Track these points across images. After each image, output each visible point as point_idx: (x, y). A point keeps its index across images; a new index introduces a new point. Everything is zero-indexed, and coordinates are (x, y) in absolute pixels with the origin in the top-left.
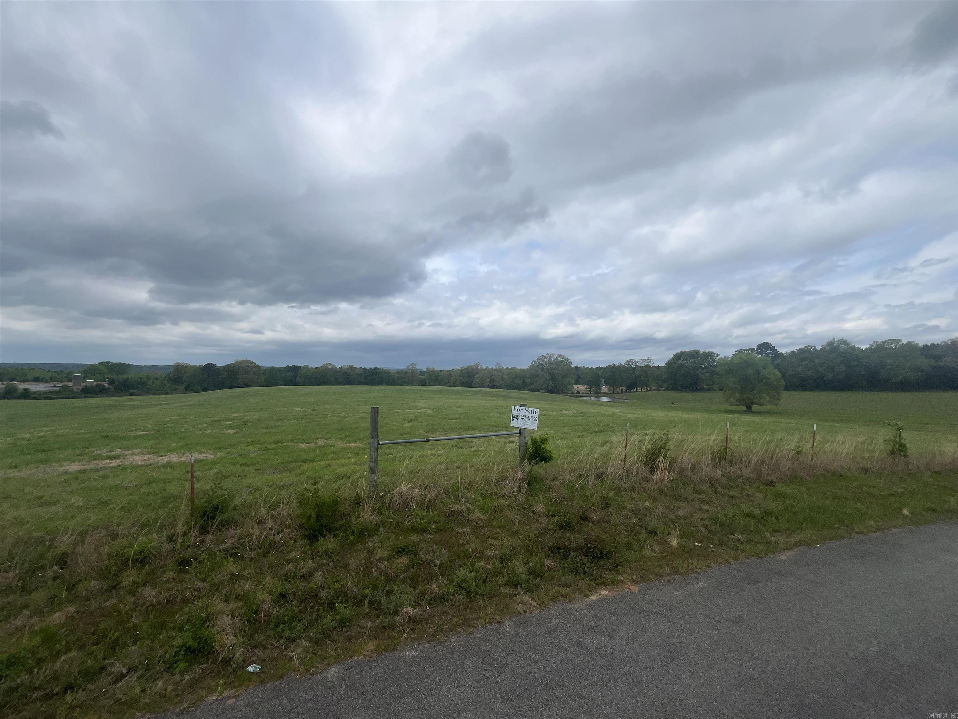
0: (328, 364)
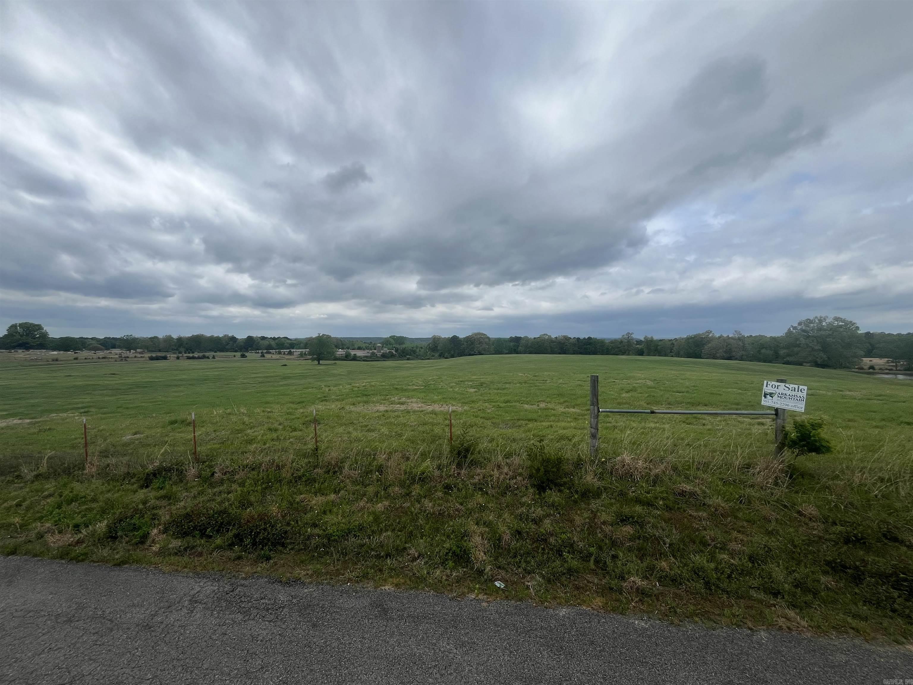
0: (544, 335)
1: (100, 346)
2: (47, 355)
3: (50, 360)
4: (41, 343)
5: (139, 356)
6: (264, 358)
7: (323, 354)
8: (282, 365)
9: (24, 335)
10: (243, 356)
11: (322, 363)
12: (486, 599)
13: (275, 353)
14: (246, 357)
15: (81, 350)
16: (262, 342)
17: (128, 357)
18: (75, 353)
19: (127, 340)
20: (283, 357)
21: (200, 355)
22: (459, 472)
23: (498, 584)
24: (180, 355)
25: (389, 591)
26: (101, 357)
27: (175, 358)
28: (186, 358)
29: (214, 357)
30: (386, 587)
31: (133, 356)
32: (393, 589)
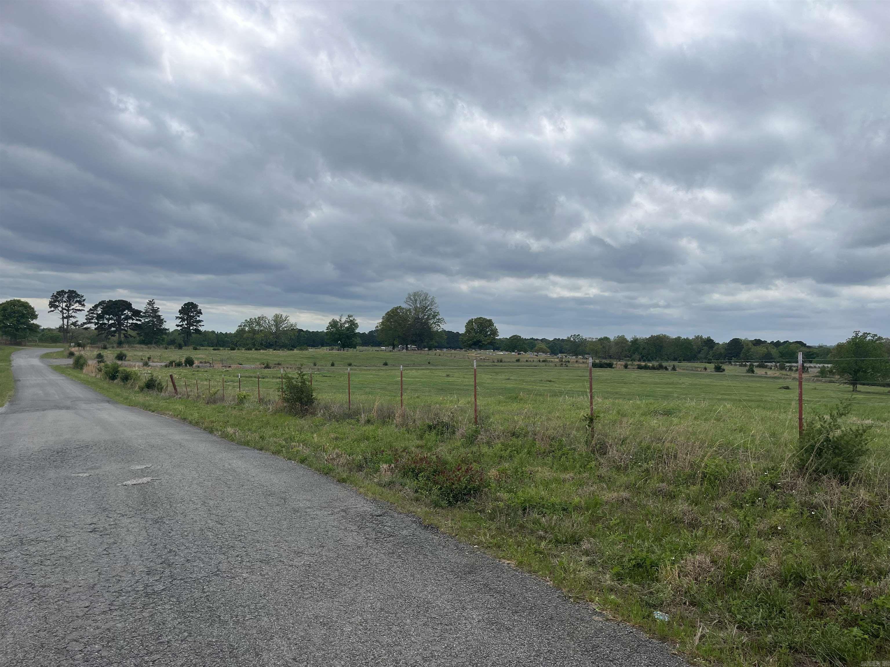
1: (548, 349)
2: (494, 355)
3: (496, 361)
4: (491, 342)
5: (581, 361)
6: (753, 374)
7: (865, 372)
8: (781, 386)
9: (478, 332)
10: (718, 369)
11: (862, 390)
12: (610, 617)
13: (773, 368)
14: (724, 370)
15: (525, 352)
16: (754, 349)
17: (569, 362)
18: (519, 354)
19: (574, 342)
20: (787, 375)
21: (656, 364)
22: (795, 481)
23: (658, 615)
24: (629, 363)
25: (505, 565)
26: (541, 360)
27: (623, 367)
28: (637, 367)
29: (674, 369)
30: (508, 562)
31: (575, 361)
32: (513, 565)
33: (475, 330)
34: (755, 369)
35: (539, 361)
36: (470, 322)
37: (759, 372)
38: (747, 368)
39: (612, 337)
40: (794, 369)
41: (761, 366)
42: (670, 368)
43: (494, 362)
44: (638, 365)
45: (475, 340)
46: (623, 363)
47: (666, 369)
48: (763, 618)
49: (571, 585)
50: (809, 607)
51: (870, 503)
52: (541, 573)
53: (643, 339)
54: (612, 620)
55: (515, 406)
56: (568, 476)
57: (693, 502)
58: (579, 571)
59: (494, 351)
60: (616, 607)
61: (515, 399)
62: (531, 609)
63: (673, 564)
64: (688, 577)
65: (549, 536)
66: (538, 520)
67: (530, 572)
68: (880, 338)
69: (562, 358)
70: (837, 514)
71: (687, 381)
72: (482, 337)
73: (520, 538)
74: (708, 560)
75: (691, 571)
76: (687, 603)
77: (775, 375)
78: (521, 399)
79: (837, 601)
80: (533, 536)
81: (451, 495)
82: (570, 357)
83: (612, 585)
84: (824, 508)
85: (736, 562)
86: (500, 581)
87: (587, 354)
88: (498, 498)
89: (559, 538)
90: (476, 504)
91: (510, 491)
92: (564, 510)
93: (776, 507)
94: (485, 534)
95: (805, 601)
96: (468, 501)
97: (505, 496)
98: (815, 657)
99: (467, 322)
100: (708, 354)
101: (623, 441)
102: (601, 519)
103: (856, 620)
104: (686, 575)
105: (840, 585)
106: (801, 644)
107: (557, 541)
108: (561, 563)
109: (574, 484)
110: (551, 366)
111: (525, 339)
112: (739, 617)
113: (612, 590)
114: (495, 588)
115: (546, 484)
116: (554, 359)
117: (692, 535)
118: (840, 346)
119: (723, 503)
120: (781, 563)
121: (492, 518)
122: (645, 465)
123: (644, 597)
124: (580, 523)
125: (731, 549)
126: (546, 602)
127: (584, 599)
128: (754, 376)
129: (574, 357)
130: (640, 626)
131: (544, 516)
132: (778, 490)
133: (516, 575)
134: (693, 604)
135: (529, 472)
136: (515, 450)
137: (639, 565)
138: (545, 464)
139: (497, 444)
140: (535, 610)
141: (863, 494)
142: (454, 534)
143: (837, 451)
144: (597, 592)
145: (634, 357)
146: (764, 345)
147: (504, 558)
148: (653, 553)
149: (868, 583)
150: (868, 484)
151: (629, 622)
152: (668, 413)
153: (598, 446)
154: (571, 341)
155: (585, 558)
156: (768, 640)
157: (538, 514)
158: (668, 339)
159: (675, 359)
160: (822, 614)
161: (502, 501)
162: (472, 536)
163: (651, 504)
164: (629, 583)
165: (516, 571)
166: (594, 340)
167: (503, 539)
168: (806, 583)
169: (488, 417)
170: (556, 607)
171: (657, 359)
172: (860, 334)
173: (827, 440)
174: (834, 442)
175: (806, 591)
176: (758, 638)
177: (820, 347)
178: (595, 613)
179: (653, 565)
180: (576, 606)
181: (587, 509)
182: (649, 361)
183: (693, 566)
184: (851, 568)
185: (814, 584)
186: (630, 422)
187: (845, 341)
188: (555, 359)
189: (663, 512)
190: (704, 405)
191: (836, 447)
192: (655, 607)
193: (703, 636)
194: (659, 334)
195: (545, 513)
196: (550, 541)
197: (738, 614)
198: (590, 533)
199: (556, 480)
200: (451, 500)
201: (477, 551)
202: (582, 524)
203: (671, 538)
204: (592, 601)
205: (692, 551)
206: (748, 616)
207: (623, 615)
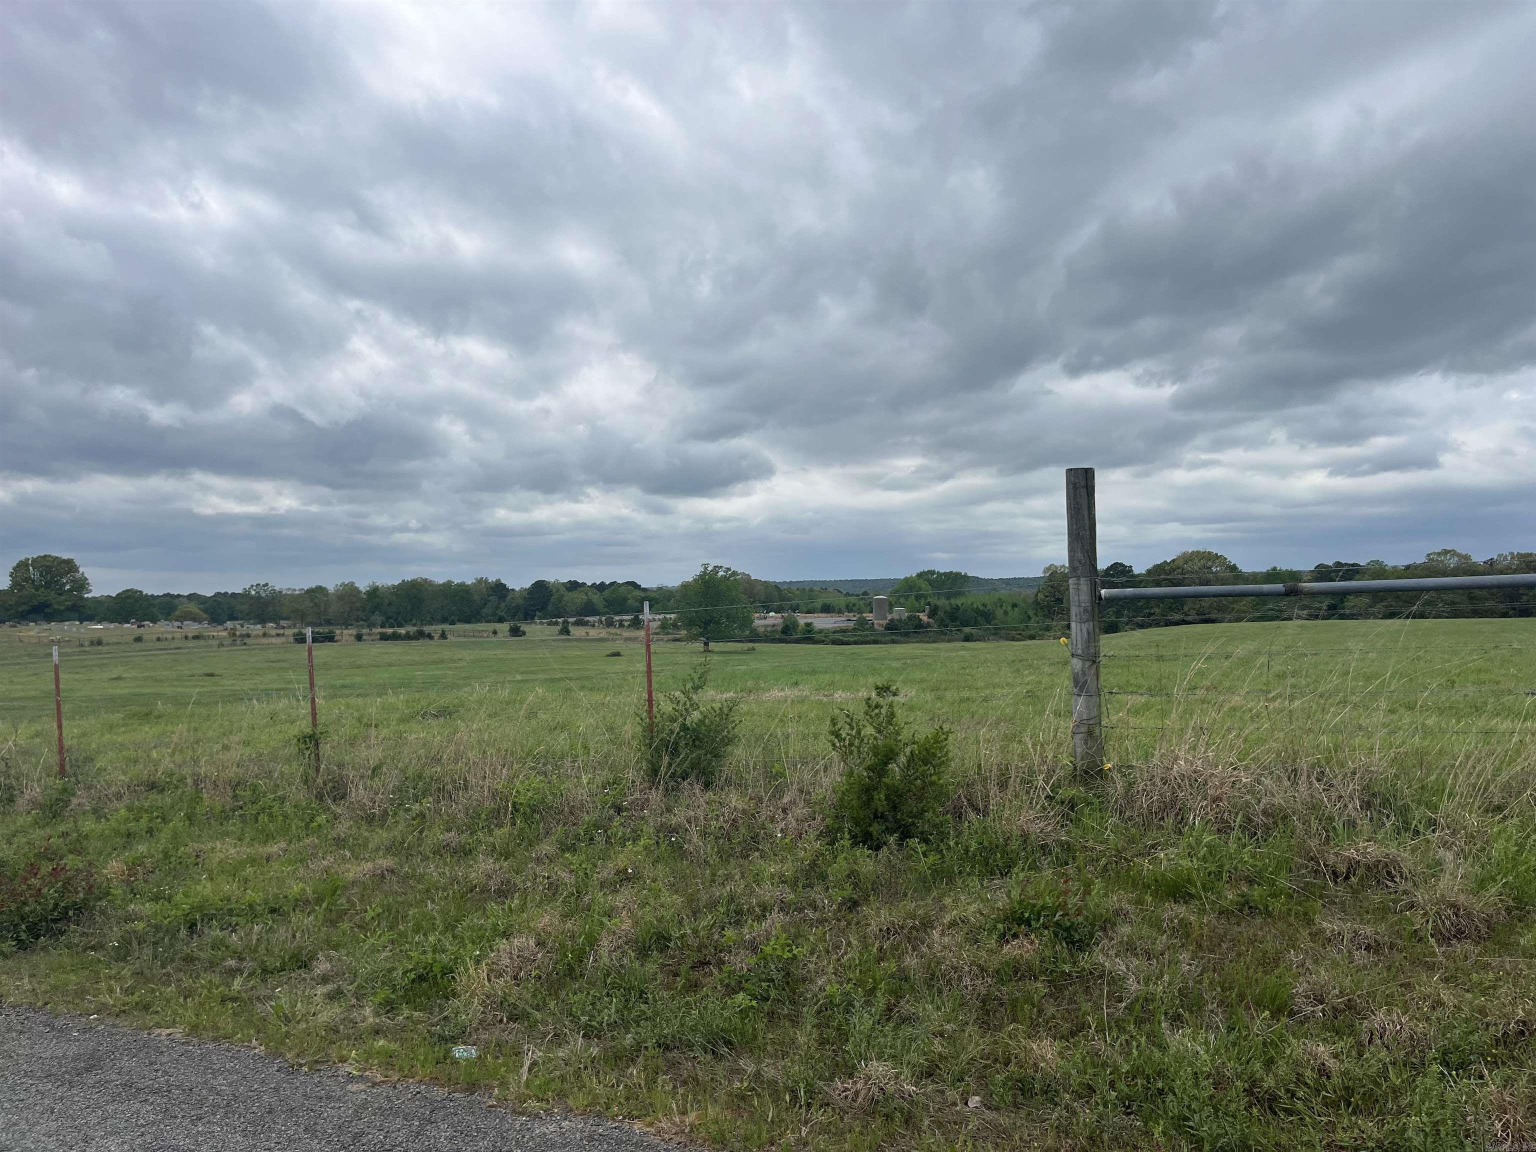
1: (201, 613)
2: (82, 630)
3: (87, 643)
4: (74, 605)
5: (274, 632)
6: (568, 637)
7: (718, 623)
8: (608, 652)
9: (42, 586)
10: (515, 632)
11: (716, 649)
12: (380, 1078)
13: (597, 624)
14: (524, 633)
15: (154, 620)
16: (569, 596)
17: (248, 636)
18: (139, 627)
19: (258, 597)
20: (617, 635)
21: (412, 629)
22: (646, 796)
23: (460, 1051)
24: (365, 631)
25: (163, 1038)
26: (190, 635)
27: (353, 638)
28: (378, 637)
29: (443, 636)
30: (168, 1031)
31: (261, 633)
32: (179, 1035)
33: (33, 581)
34: (571, 628)
35: (186, 638)
36: (22, 566)
37: (577, 632)
38: (559, 628)
39: (331, 586)
40: (626, 624)
41: (578, 623)
42: (436, 636)
43: (82, 645)
44: (380, 633)
45: (35, 603)
46: (353, 632)
47: (430, 637)
48: (617, 1011)
49: (302, 1043)
50: (678, 979)
51: (744, 811)
52: (239, 1036)
53: (388, 588)
54: (383, 1082)
55: (147, 732)
56: (275, 848)
57: (501, 855)
58: (314, 1015)
59: (81, 623)
60: (388, 1060)
61: (146, 717)
62: (228, 1105)
63: (478, 962)
64: (503, 977)
65: (248, 965)
66: (222, 941)
67: (215, 1039)
68: (735, 573)
69: (234, 629)
70: (704, 834)
71: (467, 655)
72: (52, 596)
73: (187, 982)
74: (532, 943)
75: (507, 966)
76: (505, 1019)
77: (602, 636)
78: (159, 717)
79: (713, 961)
80: (214, 972)
81: (23, 927)
82: (252, 627)
83: (377, 1024)
84: (687, 830)
85: (573, 937)
86: (157, 1071)
87: (284, 619)
88: (130, 915)
89: (268, 964)
90: (83, 934)
91: (156, 898)
92: (273, 911)
93: (623, 842)
94: (111, 991)
95: (672, 971)
96: (62, 933)
97: (148, 908)
98: (693, 1051)
99: (15, 565)
100: (497, 608)
101: (376, 771)
102: (345, 914)
103: (740, 982)
104: (501, 975)
105: (716, 937)
106: (673, 1036)
107: (265, 971)
108: (278, 1008)
109: (290, 862)
110: (211, 646)
111: (152, 596)
112: (584, 1019)
113: (377, 1033)
114: (147, 1087)
115: (233, 870)
116: (218, 632)
117: (503, 909)
118: (685, 586)
119: (546, 848)
120: (636, 923)
121: (122, 954)
122: (416, 807)
123: (434, 1028)
124: (308, 931)
125: (565, 916)
126: (256, 1086)
127: (328, 1061)
128: (569, 640)
129: (259, 626)
130: (432, 1079)
131: (234, 931)
132: (625, 814)
133: (186, 1051)
134: (512, 1018)
135: (194, 854)
136: (158, 817)
137: (421, 978)
138: (227, 834)
139: (117, 810)
140: (237, 1105)
141: (735, 800)
142: (39, 1004)
143: (697, 743)
144: (352, 1042)
145: (373, 618)
146: (582, 589)
147: (158, 1025)
148: (444, 951)
149: (752, 926)
150: (741, 785)
151: (413, 1077)
152: (444, 713)
153: (330, 784)
154: (252, 597)
155: (321, 990)
156: (628, 1042)
157: (222, 929)
158: (430, 585)
159: (444, 620)
160: (696, 986)
161: (141, 919)
162: (83, 1000)
163: (433, 871)
164: (406, 1013)
165: (187, 1043)
166: (297, 592)
167: (153, 991)
168: (672, 945)
169: (89, 759)
170: (276, 1090)
171: (414, 621)
172: (710, 569)
173: (684, 728)
174: (694, 730)
175: (672, 957)
176: (613, 1044)
177: (660, 589)
178: (350, 1078)
179: (445, 971)
180: (315, 1076)
181: (319, 901)
182: (400, 626)
183: (510, 958)
184: (728, 910)
185: (682, 943)
186: (383, 736)
187: (691, 580)
188: (220, 632)
189: (454, 880)
190: (504, 693)
191: (697, 738)
192: (454, 1040)
193: (534, 1064)
194: (416, 577)
195: (237, 924)
196: (251, 975)
197: (582, 1015)
198: (328, 942)
199: (253, 861)
200: (23, 936)
201: (97, 1026)
202: (311, 930)
203: (472, 920)
204: (343, 1060)
205: (506, 935)
206: (596, 1014)
207: (401, 1069)
